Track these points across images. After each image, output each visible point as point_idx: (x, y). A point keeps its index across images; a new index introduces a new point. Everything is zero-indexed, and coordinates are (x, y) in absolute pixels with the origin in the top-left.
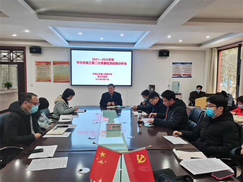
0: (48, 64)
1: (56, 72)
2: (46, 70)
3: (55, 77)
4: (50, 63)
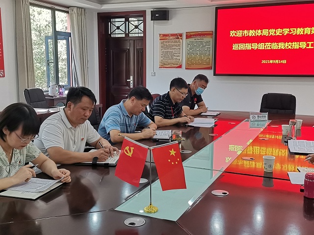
0: (178, 38)
1: (191, 51)
2: (175, 49)
3: (188, 60)
4: (181, 35)
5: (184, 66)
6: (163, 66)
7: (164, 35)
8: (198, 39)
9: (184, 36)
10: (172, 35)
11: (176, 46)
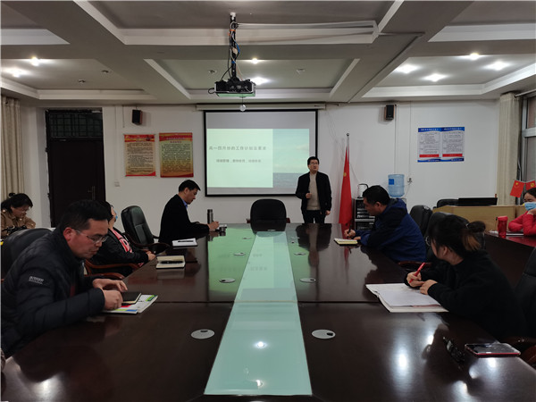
0: (149, 140)
1: (166, 155)
2: (145, 153)
3: (163, 166)
4: (153, 137)
5: (158, 173)
6: (130, 174)
7: (131, 136)
8: (175, 142)
9: (157, 139)
10: (142, 136)
11: (147, 149)
